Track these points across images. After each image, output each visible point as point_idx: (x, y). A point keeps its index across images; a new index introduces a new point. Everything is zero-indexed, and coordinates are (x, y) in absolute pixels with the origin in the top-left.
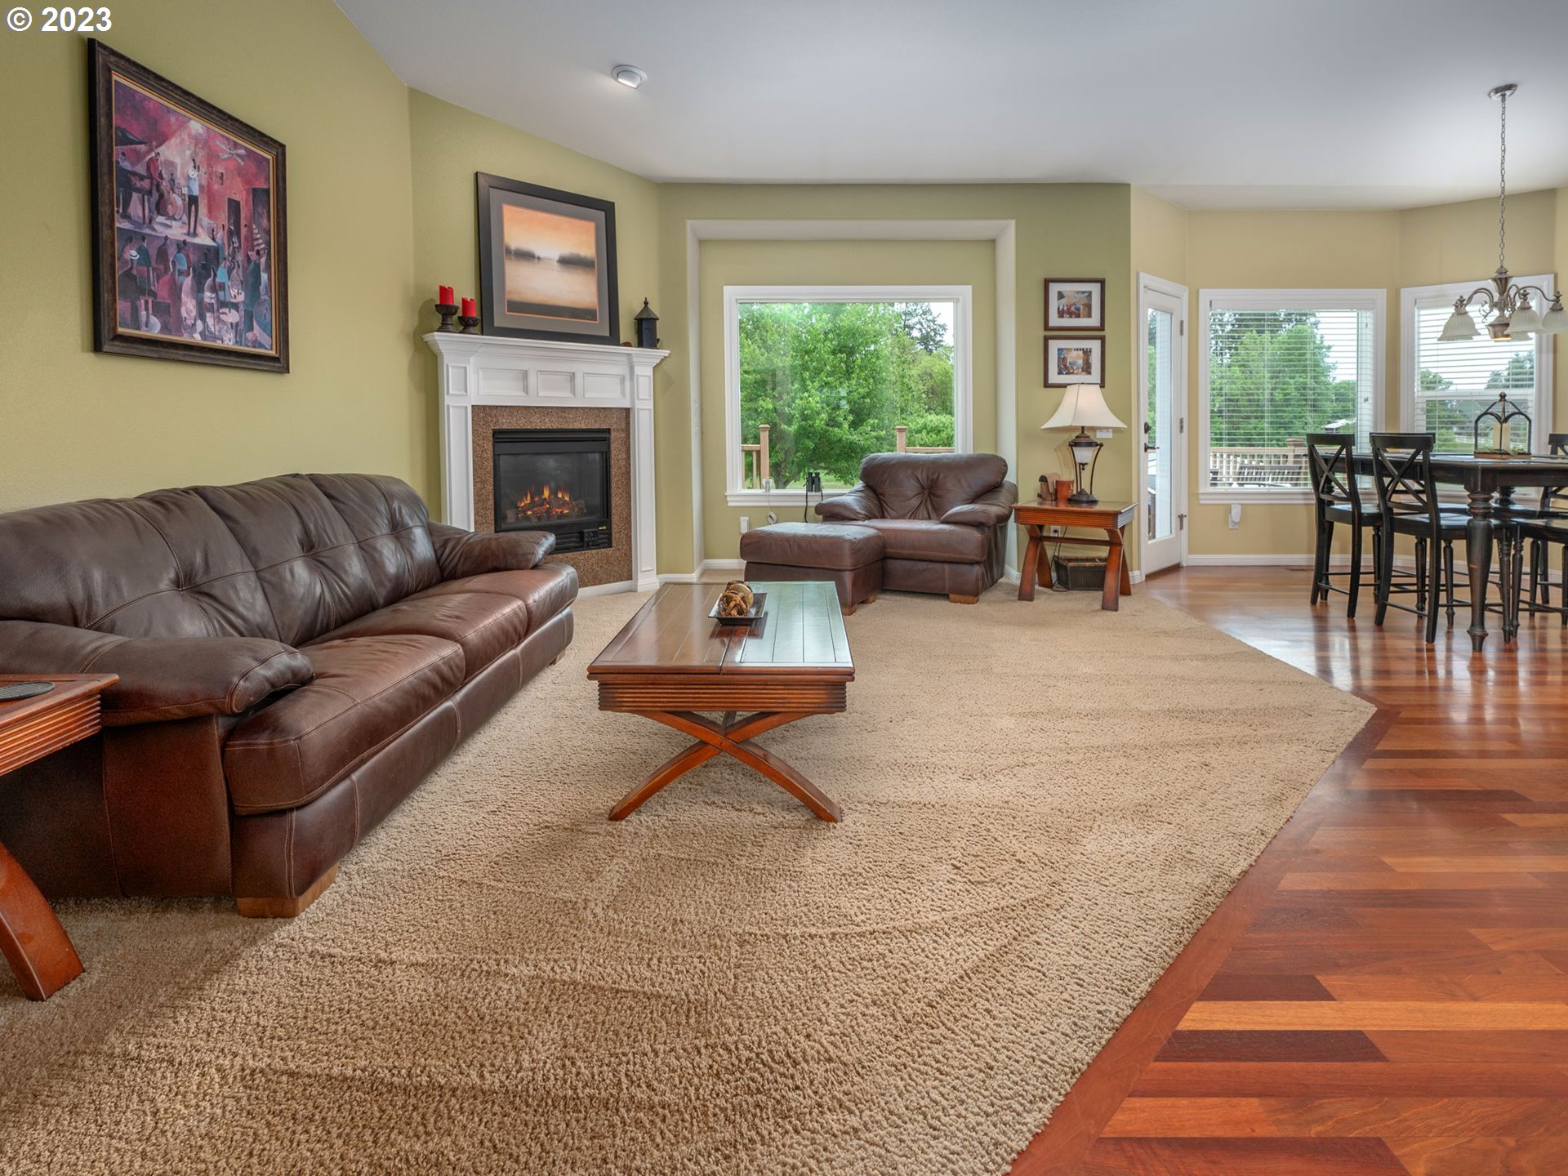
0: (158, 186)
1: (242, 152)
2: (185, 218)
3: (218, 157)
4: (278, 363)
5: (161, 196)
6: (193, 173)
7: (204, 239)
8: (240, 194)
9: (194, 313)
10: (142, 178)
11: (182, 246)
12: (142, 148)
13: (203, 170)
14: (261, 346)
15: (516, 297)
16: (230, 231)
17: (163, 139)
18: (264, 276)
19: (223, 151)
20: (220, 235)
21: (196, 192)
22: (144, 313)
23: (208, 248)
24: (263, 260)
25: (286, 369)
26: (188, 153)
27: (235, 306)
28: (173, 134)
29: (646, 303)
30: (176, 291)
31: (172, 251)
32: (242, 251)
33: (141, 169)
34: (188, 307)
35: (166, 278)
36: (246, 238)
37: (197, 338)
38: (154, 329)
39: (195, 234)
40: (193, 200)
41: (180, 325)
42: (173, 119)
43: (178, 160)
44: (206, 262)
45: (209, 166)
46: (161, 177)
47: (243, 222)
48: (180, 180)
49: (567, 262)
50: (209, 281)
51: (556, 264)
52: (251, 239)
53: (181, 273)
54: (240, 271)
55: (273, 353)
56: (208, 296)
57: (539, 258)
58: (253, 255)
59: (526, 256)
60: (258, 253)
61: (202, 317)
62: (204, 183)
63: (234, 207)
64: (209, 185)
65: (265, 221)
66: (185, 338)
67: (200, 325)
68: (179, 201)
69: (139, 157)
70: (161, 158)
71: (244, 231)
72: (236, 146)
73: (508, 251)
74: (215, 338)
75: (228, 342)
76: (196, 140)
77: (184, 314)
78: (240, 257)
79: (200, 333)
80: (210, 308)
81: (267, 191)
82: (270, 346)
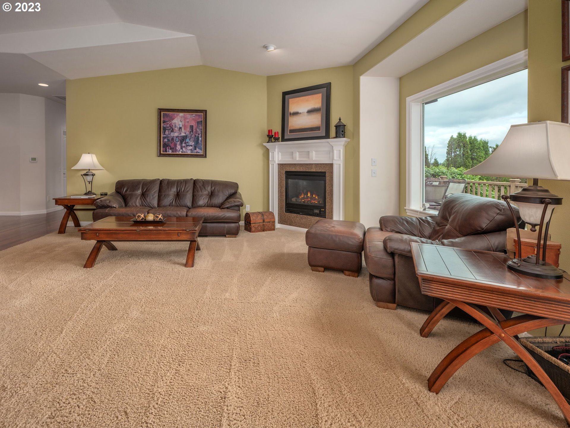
0: (172, 128)
1: (194, 115)
2: (178, 132)
3: (187, 118)
4: (204, 156)
5: (173, 129)
6: (180, 123)
7: (183, 134)
8: (193, 123)
9: (180, 148)
10: (168, 127)
11: (177, 137)
12: (169, 122)
13: (183, 122)
14: (199, 153)
15: (292, 128)
16: (190, 132)
17: (173, 119)
18: (200, 139)
19: (189, 117)
20: (187, 133)
21: (181, 126)
22: (168, 150)
23: (184, 136)
24: (200, 135)
25: (206, 157)
26: (179, 120)
27: (191, 146)
28: (176, 117)
29: (340, 119)
30: (175, 145)
31: (175, 138)
32: (194, 135)
33: (168, 126)
34: (178, 147)
35: (173, 143)
36: (195, 132)
37: (180, 153)
38: (170, 152)
39: (181, 134)
40: (180, 128)
41: (176, 151)
42: (175, 115)
43: (177, 122)
44: (183, 139)
45: (185, 120)
46: (173, 126)
47: (194, 129)
48: (177, 125)
49: (310, 112)
50: (184, 142)
51: (306, 113)
52: (196, 132)
53: (177, 142)
54: (193, 139)
55: (202, 154)
56: (184, 145)
57: (300, 113)
58: (197, 135)
59: (296, 114)
60: (198, 134)
61: (182, 149)
62: (183, 124)
63: (192, 127)
64: (185, 124)
65: (201, 127)
66: (177, 153)
67: (181, 150)
68: (177, 129)
69: (168, 124)
70: (173, 123)
71: (194, 131)
72: (192, 115)
73: (290, 114)
74: (185, 152)
75: (189, 152)
76: (181, 117)
77: (177, 148)
78: (193, 136)
80: (184, 147)
81: (202, 121)
82: (201, 152)
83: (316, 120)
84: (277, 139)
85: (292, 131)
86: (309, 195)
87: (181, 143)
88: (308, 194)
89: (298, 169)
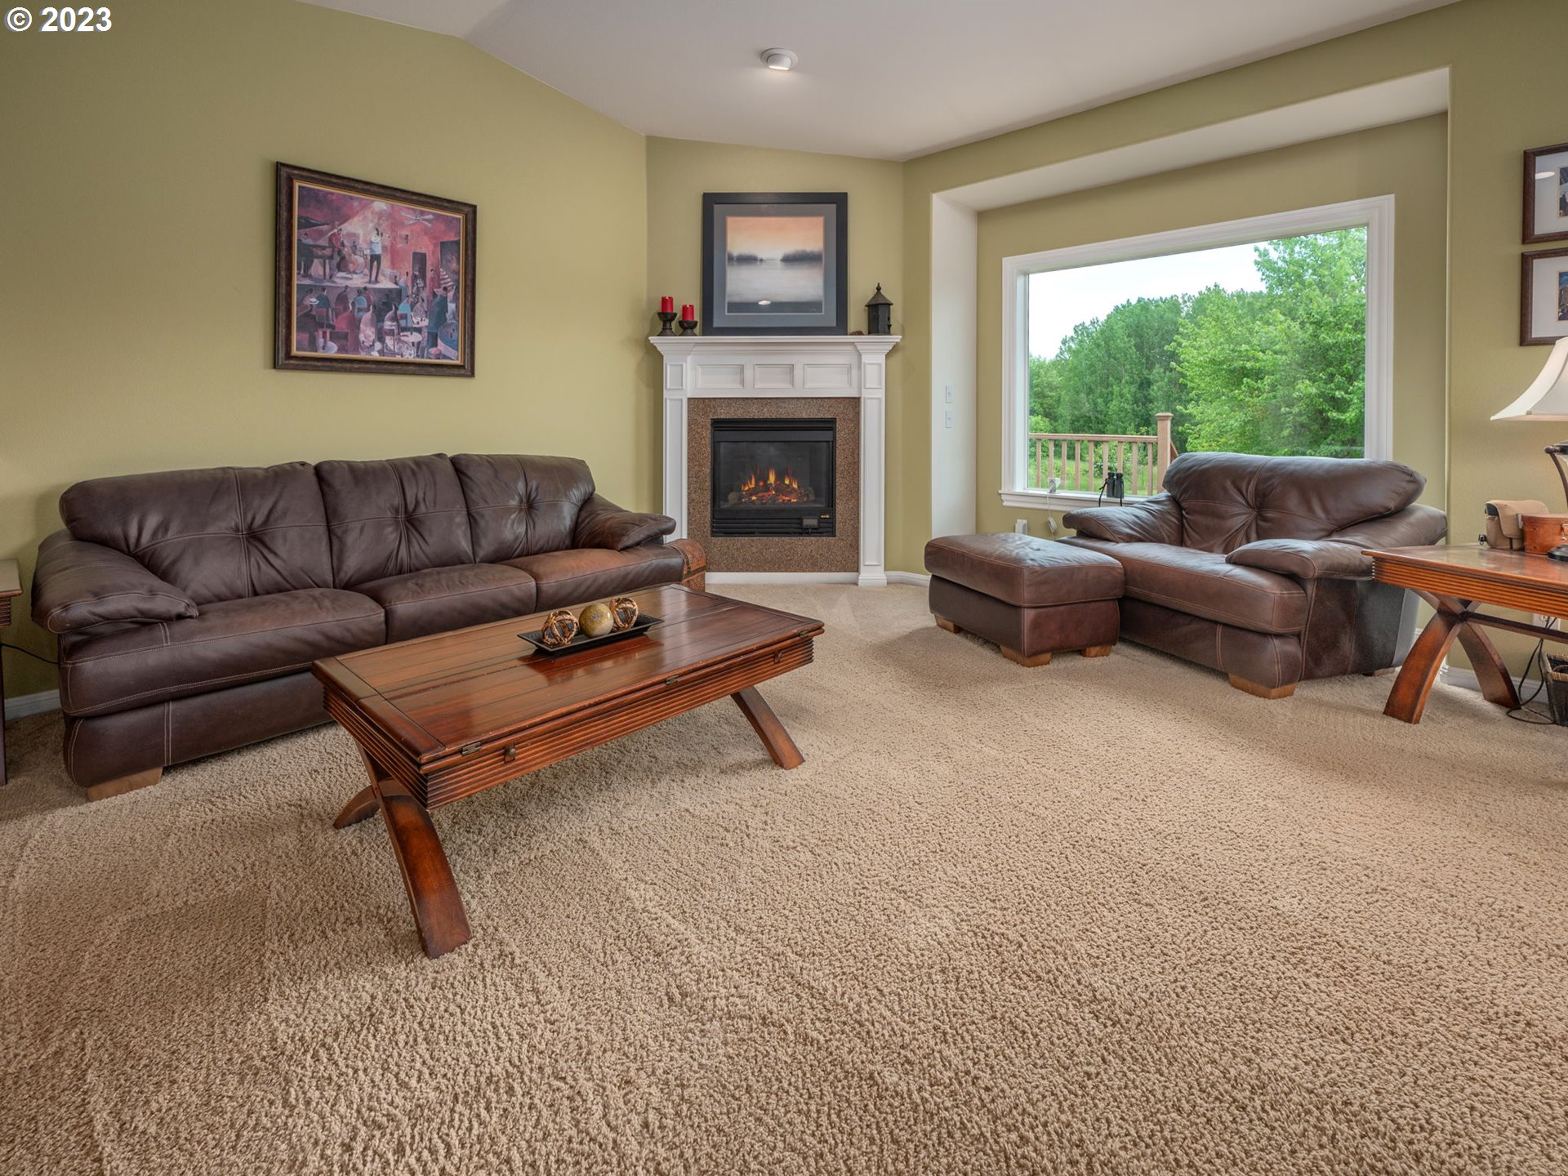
0: (339, 252)
1: (430, 217)
2: (367, 271)
3: (403, 223)
4: (466, 369)
5: (343, 258)
6: (375, 238)
7: (386, 284)
8: (426, 247)
9: (373, 337)
10: (324, 248)
11: (361, 291)
12: (325, 227)
13: (386, 236)
14: (445, 357)
15: (736, 299)
16: (415, 277)
17: (345, 219)
18: (451, 306)
19: (409, 219)
20: (402, 281)
21: (378, 250)
22: (321, 340)
23: (390, 290)
24: (451, 294)
25: (472, 374)
26: (371, 225)
27: (419, 330)
28: (356, 214)
29: (879, 289)
30: (355, 324)
31: (352, 297)
32: (427, 289)
33: (323, 242)
34: (367, 333)
35: (346, 314)
36: (432, 279)
37: (375, 355)
38: (332, 350)
39: (376, 281)
40: (375, 258)
41: (357, 345)
42: (356, 204)
43: (360, 232)
44: (387, 303)
45: (393, 231)
46: (343, 245)
47: (429, 267)
48: (361, 243)
49: (791, 260)
50: (390, 314)
51: (779, 263)
52: (437, 280)
53: (360, 310)
54: (425, 305)
55: (458, 362)
56: (388, 325)
57: (761, 260)
58: (439, 292)
59: (748, 260)
60: (445, 289)
61: (381, 339)
62: (387, 244)
63: (420, 259)
64: (392, 245)
65: (454, 265)
66: (363, 355)
67: (378, 345)
68: (361, 260)
69: (321, 234)
70: (344, 232)
71: (429, 274)
72: (422, 213)
73: (731, 258)
74: (394, 354)
75: (410, 355)
76: (380, 215)
77: (362, 337)
78: (424, 294)
79: (379, 352)
80: (391, 333)
81: (458, 243)
82: (455, 357)
83: (808, 284)
84: (687, 327)
85: (736, 307)
86: (772, 479)
87: (379, 317)
88: (768, 478)
89: (754, 413)
